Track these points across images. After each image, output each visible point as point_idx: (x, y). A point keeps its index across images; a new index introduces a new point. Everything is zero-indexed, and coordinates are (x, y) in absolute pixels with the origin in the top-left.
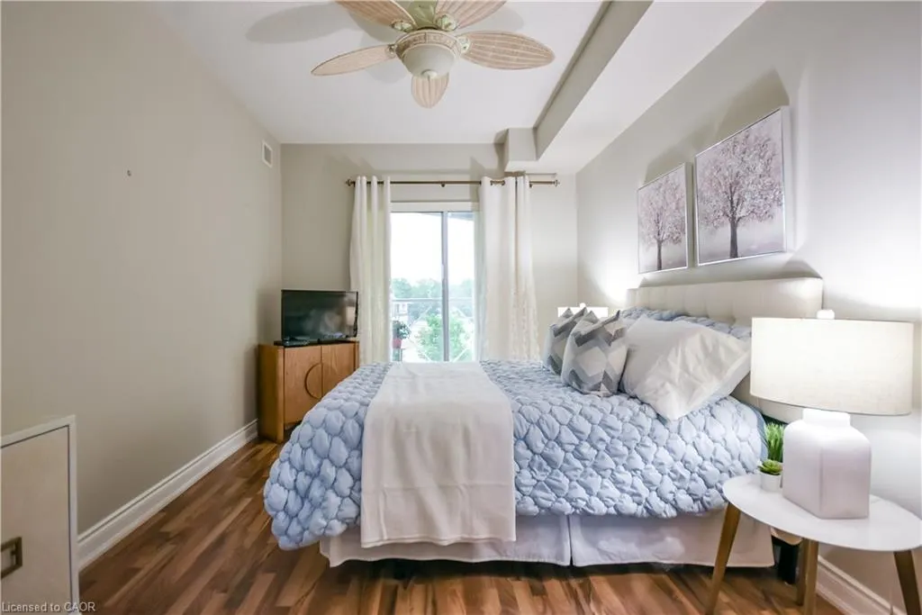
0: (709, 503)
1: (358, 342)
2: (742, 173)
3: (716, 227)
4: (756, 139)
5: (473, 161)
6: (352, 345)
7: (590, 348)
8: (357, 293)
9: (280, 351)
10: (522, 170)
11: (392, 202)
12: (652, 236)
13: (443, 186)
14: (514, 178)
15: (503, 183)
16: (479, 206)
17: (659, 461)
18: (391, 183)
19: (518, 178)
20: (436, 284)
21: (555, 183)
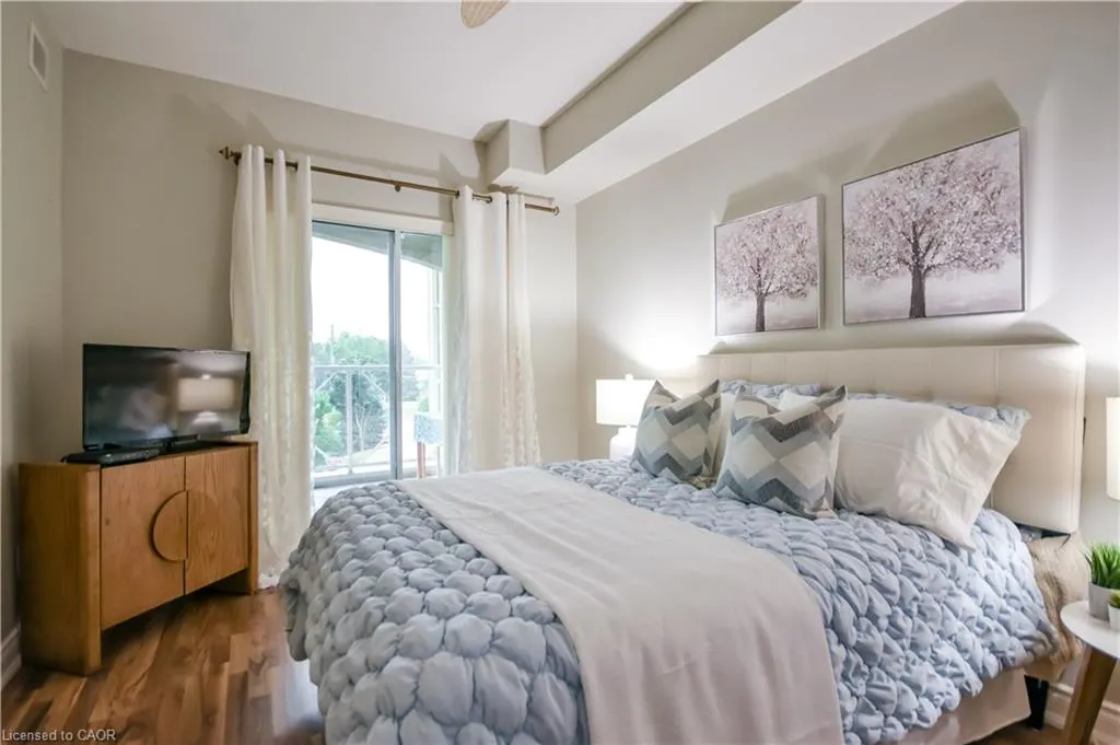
0: (1013, 659)
1: (257, 443)
2: (937, 208)
3: (882, 278)
4: (969, 166)
5: (444, 161)
6: (246, 449)
7: (802, 445)
8: (248, 355)
9: (92, 475)
10: (515, 185)
11: (313, 202)
12: (744, 288)
13: (398, 189)
14: (504, 195)
15: (490, 200)
16: (453, 230)
17: (969, 615)
18: (313, 168)
19: (510, 196)
20: (381, 343)
21: (555, 210)
